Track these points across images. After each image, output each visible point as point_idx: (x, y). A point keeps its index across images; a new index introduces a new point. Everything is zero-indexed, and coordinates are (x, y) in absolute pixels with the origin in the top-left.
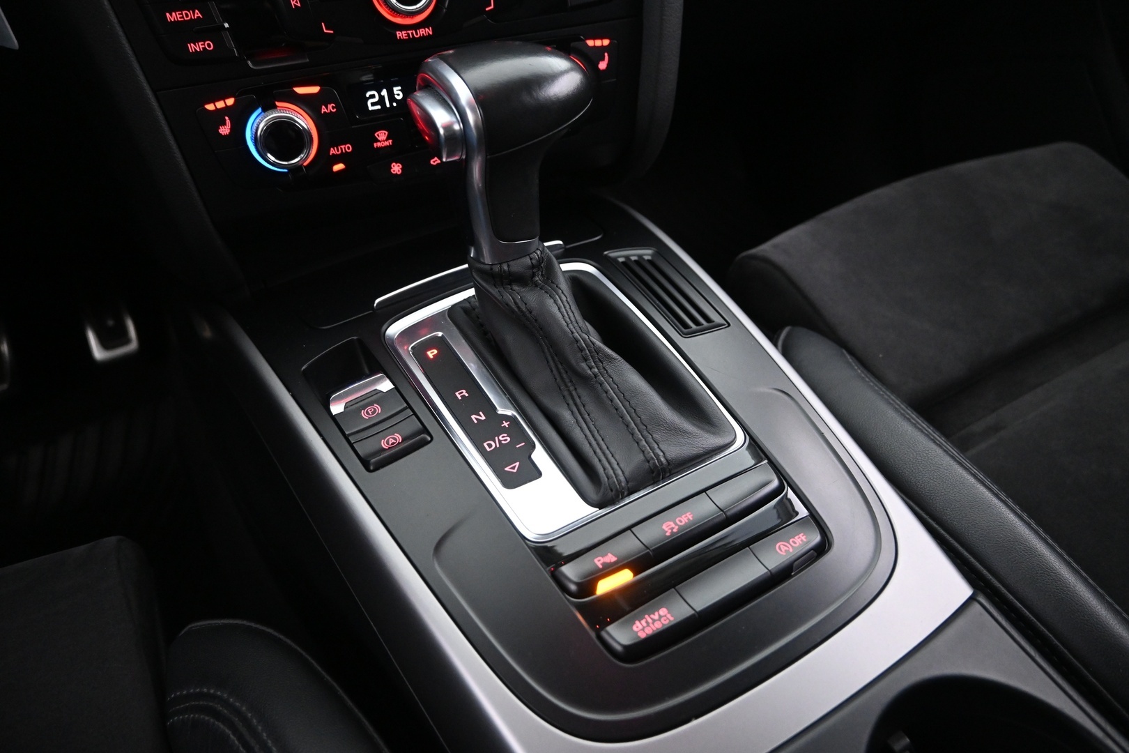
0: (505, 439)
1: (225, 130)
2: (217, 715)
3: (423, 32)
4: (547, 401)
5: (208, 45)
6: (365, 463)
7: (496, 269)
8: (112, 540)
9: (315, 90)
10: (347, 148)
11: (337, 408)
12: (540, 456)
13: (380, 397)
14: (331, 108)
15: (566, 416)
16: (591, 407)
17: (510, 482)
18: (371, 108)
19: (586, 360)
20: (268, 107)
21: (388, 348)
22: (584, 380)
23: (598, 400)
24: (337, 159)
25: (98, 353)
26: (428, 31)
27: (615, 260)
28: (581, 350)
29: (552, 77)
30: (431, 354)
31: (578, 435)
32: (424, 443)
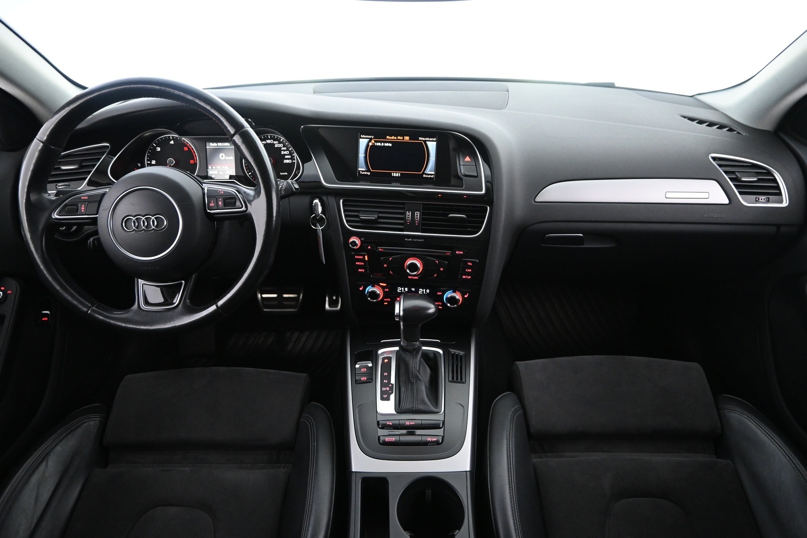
0: (388, 389)
1: (361, 289)
2: (309, 422)
3: (415, 278)
4: (401, 384)
5: (363, 270)
6: (356, 381)
7: (405, 347)
8: (305, 375)
9: (385, 285)
10: (389, 300)
11: (357, 366)
12: (392, 396)
13: (367, 367)
14: (387, 290)
15: (403, 389)
16: (409, 389)
17: (382, 399)
18: (398, 291)
19: (413, 378)
20: (373, 286)
21: (377, 356)
22: (412, 383)
23: (412, 390)
24: (386, 302)
25: (327, 306)
26: (417, 278)
27: (451, 352)
28: (413, 375)
29: (429, 309)
30: (386, 361)
31: (402, 395)
32: (370, 382)
